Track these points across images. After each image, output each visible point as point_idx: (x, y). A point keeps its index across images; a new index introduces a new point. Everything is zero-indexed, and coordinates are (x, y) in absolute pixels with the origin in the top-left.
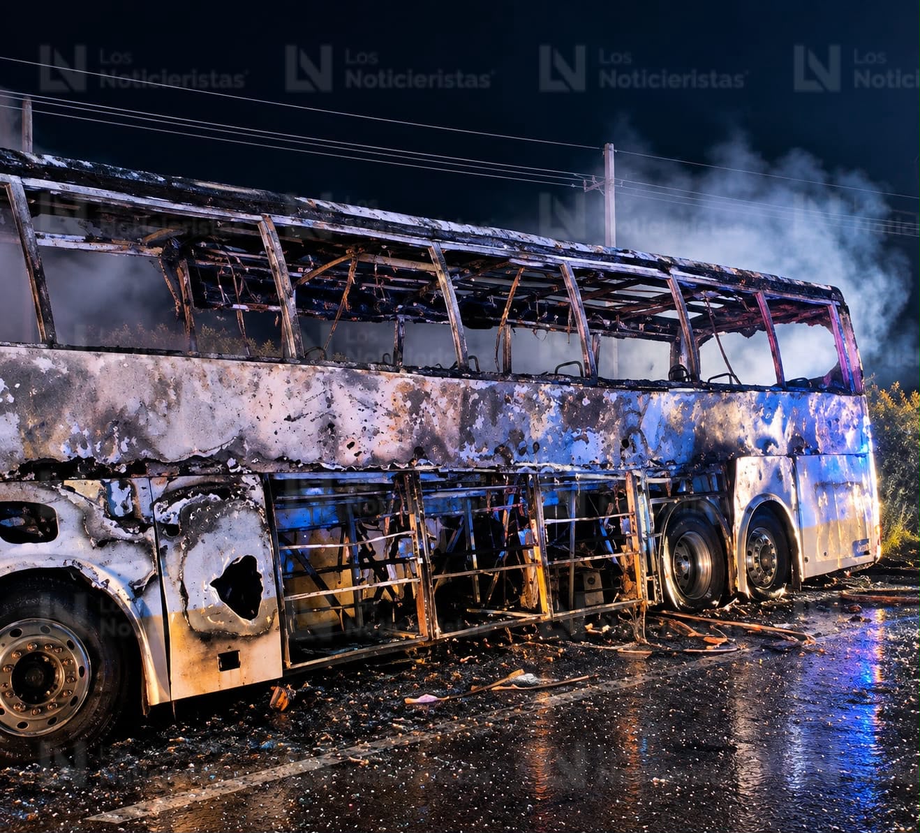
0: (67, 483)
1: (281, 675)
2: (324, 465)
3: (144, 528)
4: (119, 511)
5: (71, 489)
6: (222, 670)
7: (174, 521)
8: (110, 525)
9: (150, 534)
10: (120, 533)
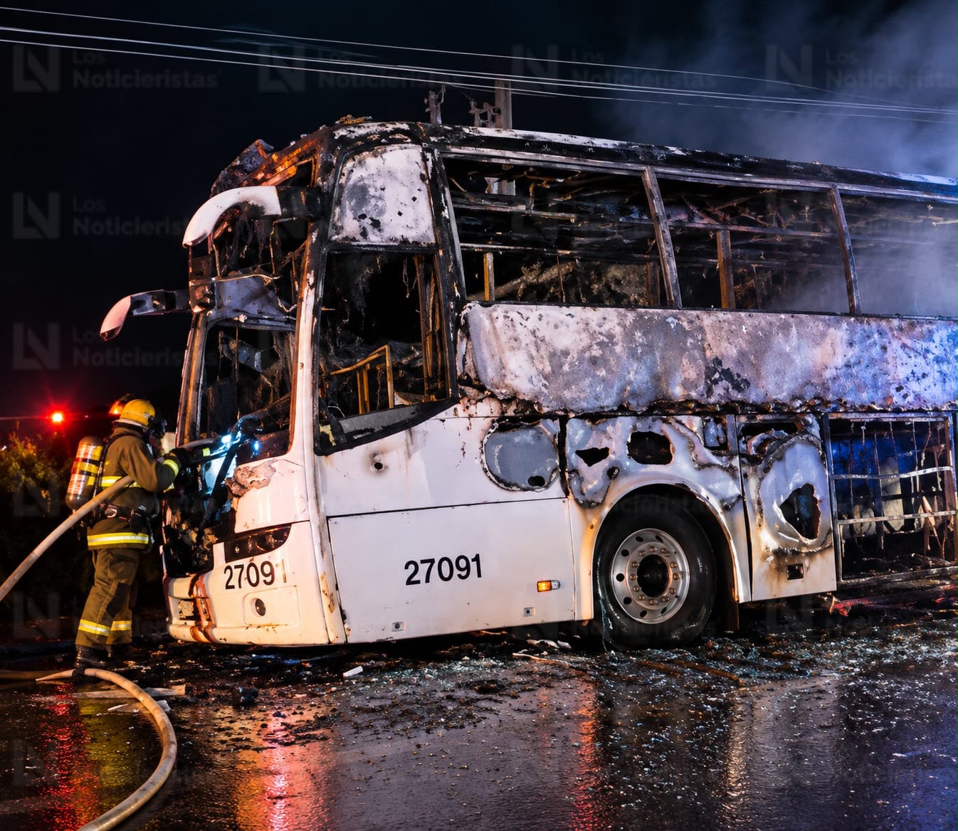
0: (679, 418)
1: (835, 589)
2: (875, 407)
3: (731, 456)
4: (712, 442)
5: (680, 422)
6: (789, 579)
7: (753, 452)
8: (708, 453)
9: (736, 462)
10: (715, 460)
